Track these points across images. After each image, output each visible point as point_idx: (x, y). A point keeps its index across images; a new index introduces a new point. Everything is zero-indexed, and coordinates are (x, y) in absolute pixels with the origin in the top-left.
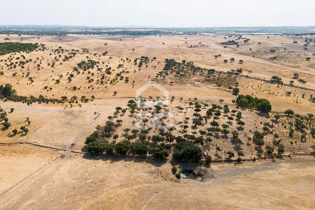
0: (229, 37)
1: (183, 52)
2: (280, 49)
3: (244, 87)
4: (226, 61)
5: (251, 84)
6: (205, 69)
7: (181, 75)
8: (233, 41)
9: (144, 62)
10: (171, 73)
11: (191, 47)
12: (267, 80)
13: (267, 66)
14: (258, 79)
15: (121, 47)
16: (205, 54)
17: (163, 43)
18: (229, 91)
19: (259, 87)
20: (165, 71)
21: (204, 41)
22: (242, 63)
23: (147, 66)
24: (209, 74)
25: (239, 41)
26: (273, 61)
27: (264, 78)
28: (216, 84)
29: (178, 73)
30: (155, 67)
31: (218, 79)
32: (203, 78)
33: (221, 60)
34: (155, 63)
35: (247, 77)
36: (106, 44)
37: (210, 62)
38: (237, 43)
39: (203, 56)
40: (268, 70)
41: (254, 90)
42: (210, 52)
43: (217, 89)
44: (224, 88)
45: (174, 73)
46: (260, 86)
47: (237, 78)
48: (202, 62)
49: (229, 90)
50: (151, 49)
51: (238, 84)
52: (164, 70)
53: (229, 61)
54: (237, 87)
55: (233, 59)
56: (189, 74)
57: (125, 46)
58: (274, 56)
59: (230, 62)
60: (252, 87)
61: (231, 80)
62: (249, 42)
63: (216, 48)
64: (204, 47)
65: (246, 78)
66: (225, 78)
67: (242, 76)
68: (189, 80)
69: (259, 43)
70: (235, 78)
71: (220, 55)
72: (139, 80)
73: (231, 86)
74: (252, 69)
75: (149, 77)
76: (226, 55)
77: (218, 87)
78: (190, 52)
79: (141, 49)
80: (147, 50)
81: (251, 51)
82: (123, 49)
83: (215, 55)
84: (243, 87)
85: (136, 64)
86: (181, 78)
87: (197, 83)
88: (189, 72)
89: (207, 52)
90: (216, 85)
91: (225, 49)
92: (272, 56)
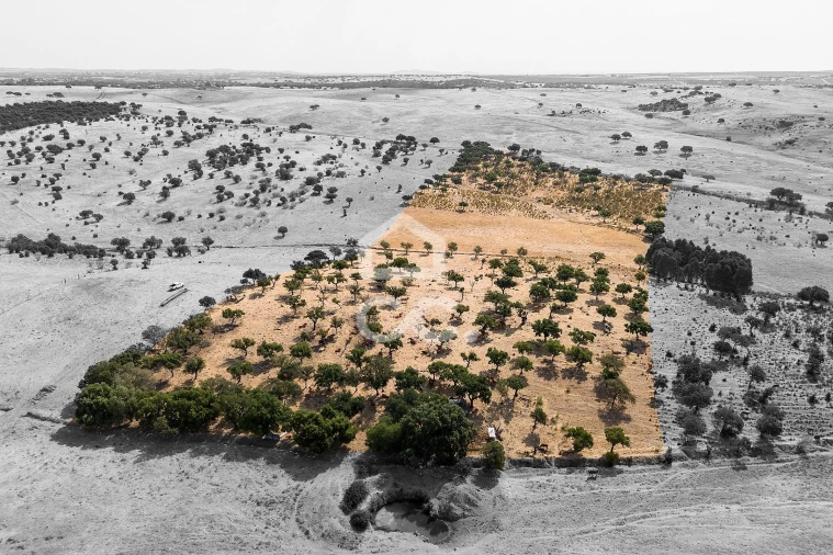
0: (667, 91)
1: (523, 128)
2: (806, 119)
3: (682, 219)
4: (642, 150)
5: (703, 211)
6: (573, 167)
7: (499, 185)
8: (674, 101)
9: (401, 149)
10: (473, 179)
11: (553, 114)
12: (756, 199)
13: (764, 164)
14: (728, 197)
15: (356, 114)
16: (586, 132)
17: (478, 107)
18: (633, 232)
19: (728, 218)
20: (456, 173)
21: (592, 103)
22: (690, 155)
23: (406, 161)
24: (583, 181)
25: (690, 100)
26: (784, 152)
27: (749, 194)
28: (597, 209)
29: (491, 179)
30: (429, 163)
31: (608, 197)
32: (563, 194)
33: (628, 146)
34: (432, 151)
35: (695, 190)
36: (314, 107)
37: (596, 152)
38: (686, 105)
39: (578, 136)
40: (765, 174)
41: (714, 228)
42: (601, 128)
43: (599, 224)
44: (621, 221)
45: (481, 181)
46: (732, 217)
47: (664, 194)
48: (573, 154)
49: (634, 227)
50: (436, 120)
51: (665, 209)
52: (452, 170)
53: (651, 149)
54: (662, 220)
55: (663, 145)
56: (525, 182)
57: (368, 112)
58: (789, 138)
59: (656, 152)
60: (708, 218)
61: (644, 200)
62: (717, 102)
63: (620, 117)
64: (588, 115)
65: (691, 194)
66: (628, 195)
67: (680, 188)
68: (522, 199)
69: (749, 105)
70: (657, 194)
71: (627, 135)
72: (369, 197)
73: (643, 216)
74: (717, 172)
75: (400, 187)
76: (647, 135)
77: (601, 219)
78: (544, 128)
79: (408, 119)
80: (424, 123)
81: (722, 126)
82: (359, 118)
83: (612, 133)
84: (678, 218)
85: (377, 155)
86: (497, 192)
87: (541, 207)
88: (525, 176)
89: (592, 128)
90: (597, 212)
91: (650, 120)
92: (784, 137)
